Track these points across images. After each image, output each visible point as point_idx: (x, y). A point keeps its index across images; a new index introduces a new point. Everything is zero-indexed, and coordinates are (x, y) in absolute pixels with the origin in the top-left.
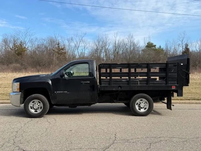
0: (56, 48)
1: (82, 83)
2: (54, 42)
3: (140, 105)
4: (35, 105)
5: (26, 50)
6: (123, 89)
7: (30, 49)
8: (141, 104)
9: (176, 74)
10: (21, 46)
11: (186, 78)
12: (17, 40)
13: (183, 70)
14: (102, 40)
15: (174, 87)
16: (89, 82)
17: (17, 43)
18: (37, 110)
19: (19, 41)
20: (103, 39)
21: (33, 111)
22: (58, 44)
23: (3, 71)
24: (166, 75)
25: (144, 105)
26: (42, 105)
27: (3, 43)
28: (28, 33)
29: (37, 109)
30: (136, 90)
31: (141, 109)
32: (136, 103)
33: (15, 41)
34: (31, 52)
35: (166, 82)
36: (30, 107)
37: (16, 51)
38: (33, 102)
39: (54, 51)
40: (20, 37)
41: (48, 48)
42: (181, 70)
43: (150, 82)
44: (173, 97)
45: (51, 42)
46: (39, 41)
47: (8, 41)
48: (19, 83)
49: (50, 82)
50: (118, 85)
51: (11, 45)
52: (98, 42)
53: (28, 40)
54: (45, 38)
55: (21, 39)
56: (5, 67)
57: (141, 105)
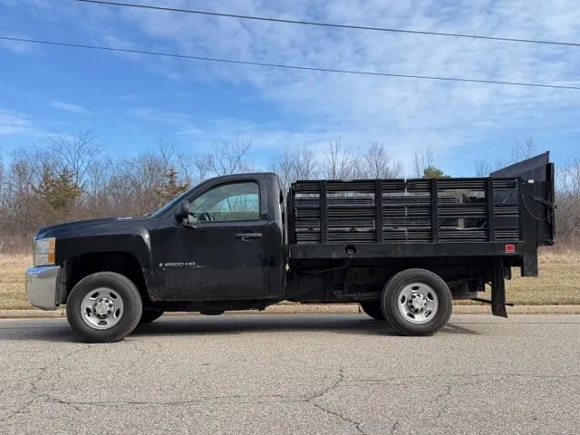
0: (166, 187)
1: (240, 238)
2: (159, 169)
3: (411, 301)
4: (99, 303)
5: (78, 194)
6: (360, 254)
7: (90, 189)
8: (414, 300)
9: (515, 210)
10: (65, 181)
11: (546, 221)
12: (53, 165)
13: (536, 198)
14: (296, 165)
15: (509, 248)
16: (260, 235)
17: (52, 174)
18: (106, 320)
19: (59, 170)
20: (298, 162)
21: (93, 322)
22: (172, 175)
23: (10, 249)
24: (487, 213)
25: (425, 301)
26: (119, 303)
27: (12, 175)
28: (84, 146)
29: (105, 316)
30: (400, 256)
31: (416, 316)
32: (400, 297)
33: (47, 168)
34: (93, 198)
35: (487, 234)
36: (85, 311)
37: (48, 196)
38: (94, 296)
39: (158, 193)
40: (62, 157)
41: (143, 187)
42: (530, 198)
43: (440, 235)
44: (510, 279)
45: (150, 170)
46: (116, 167)
47: (29, 171)
48: (53, 239)
49: (146, 237)
50: (346, 243)
51: (36, 181)
52: (285, 170)
53: (86, 164)
54: (134, 160)
55: (65, 162)
56: (17, 239)
57: (415, 302)
